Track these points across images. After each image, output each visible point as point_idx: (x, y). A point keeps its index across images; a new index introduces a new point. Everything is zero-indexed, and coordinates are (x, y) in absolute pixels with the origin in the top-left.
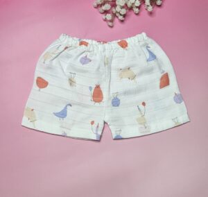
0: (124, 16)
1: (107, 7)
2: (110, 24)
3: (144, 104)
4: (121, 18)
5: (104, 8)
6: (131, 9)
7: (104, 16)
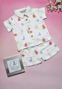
0: (52, 10)
1: (49, 7)
2: (48, 11)
3: (48, 50)
4: (51, 11)
5: (48, 7)
6: (54, 10)
7: (47, 9)
